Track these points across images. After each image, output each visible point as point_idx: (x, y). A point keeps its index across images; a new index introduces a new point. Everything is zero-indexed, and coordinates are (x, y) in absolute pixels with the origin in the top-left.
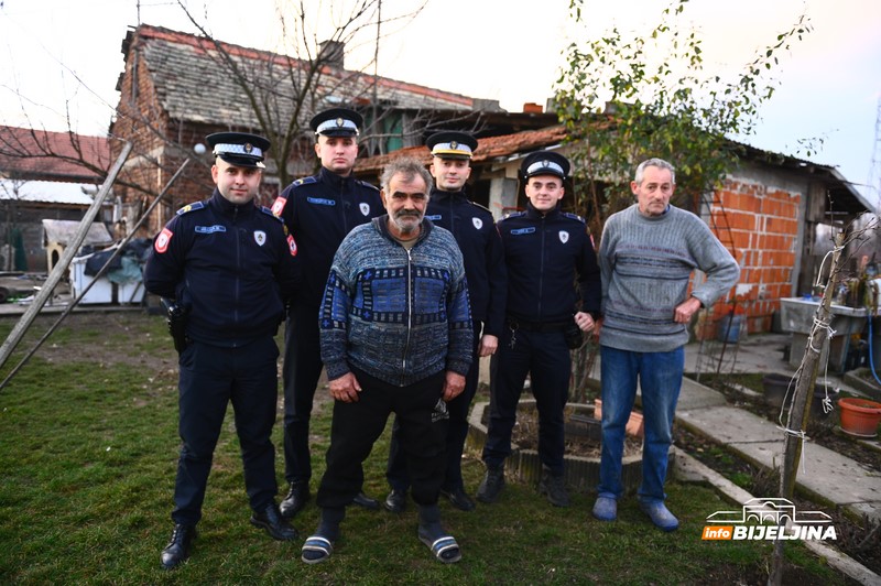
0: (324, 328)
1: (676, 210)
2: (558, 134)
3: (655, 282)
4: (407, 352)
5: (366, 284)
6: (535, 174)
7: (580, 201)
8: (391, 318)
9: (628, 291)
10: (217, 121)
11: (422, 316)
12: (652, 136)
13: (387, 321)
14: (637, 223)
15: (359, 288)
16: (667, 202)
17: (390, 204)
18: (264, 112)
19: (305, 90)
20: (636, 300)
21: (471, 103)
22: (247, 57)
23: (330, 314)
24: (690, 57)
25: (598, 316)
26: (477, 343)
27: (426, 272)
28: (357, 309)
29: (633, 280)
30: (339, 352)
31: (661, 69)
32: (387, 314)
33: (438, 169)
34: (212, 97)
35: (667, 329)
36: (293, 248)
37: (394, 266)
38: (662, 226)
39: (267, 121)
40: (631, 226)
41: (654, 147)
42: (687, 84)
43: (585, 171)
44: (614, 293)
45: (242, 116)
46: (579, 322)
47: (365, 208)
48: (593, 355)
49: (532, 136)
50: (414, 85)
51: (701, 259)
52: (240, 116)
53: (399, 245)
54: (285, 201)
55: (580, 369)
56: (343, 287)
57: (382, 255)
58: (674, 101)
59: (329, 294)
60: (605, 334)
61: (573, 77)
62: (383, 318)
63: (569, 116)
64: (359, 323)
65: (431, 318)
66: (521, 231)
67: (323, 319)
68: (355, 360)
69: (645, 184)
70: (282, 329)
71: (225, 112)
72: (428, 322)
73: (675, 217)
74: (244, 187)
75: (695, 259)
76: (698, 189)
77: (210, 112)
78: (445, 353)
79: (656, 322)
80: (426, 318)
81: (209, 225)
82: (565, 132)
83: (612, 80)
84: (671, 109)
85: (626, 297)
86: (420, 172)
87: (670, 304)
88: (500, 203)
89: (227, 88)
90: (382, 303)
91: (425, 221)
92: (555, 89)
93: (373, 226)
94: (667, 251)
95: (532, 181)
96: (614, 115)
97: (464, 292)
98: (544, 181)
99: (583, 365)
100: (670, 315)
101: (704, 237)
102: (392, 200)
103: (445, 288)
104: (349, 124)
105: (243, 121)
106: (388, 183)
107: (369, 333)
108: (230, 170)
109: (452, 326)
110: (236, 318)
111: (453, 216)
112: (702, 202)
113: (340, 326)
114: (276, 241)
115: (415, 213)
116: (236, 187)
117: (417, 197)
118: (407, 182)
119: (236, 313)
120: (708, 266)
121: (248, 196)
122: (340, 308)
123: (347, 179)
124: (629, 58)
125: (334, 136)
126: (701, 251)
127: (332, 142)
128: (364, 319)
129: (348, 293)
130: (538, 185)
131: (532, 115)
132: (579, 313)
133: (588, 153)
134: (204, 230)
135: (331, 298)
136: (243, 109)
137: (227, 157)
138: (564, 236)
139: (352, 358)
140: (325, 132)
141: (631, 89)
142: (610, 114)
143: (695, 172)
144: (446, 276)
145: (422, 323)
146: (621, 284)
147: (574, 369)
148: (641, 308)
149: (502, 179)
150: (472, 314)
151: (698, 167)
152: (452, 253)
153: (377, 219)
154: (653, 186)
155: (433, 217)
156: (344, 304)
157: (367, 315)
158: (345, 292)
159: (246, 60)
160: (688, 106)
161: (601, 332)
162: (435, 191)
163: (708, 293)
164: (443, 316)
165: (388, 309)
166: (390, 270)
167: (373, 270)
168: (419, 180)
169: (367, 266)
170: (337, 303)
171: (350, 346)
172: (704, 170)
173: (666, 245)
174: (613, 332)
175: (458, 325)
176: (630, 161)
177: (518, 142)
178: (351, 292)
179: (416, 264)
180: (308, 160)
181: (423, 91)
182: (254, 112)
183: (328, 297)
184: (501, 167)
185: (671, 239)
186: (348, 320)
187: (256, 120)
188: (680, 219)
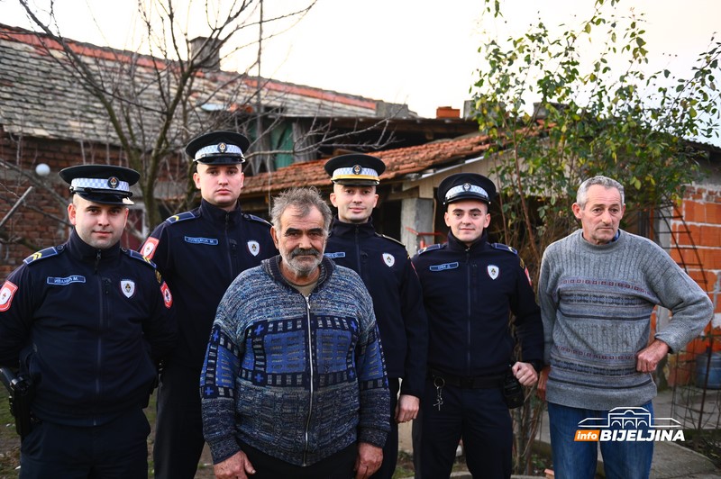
0: (206, 397)
1: (627, 235)
2: (479, 144)
3: (609, 324)
4: (310, 422)
5: (257, 340)
6: (456, 200)
7: (510, 222)
8: (289, 381)
9: (576, 335)
10: (65, 135)
11: (327, 376)
12: (592, 143)
13: (284, 384)
14: (582, 254)
15: (248, 346)
16: (617, 227)
17: (282, 243)
18: (124, 124)
19: (176, 102)
20: (587, 345)
21: (374, 106)
22: (103, 59)
23: (213, 379)
24: (632, 49)
25: (541, 365)
26: (395, 404)
27: (329, 322)
28: (247, 371)
29: (582, 322)
30: (226, 427)
31: (597, 66)
32: (284, 376)
33: (340, 197)
34: (59, 107)
35: (629, 380)
36: (168, 299)
37: (290, 317)
38: (613, 256)
39: (127, 135)
40: (574, 257)
41: (596, 157)
42: (631, 81)
43: (514, 187)
44: (560, 337)
45: (97, 129)
46: (518, 374)
47: (254, 247)
48: (539, 411)
49: (450, 147)
50: (305, 87)
51: (663, 293)
52: (94, 129)
53: (296, 291)
54: (157, 241)
55: (524, 429)
56: (229, 345)
57: (275, 304)
58: (615, 102)
59: (212, 354)
60: (553, 389)
61: (493, 80)
62: (279, 381)
63: (491, 123)
64: (248, 388)
65: (337, 378)
66: (442, 267)
67: (206, 386)
68: (246, 436)
69: (589, 206)
70: (153, 399)
71: (74, 124)
72: (335, 383)
73: (627, 244)
74: (109, 229)
75: (655, 294)
76: (653, 204)
77: (56, 125)
78: (356, 421)
79: (614, 372)
80: (331, 378)
81: (64, 275)
82: (487, 142)
83: (540, 82)
84: (613, 111)
85: (575, 343)
86: (316, 205)
87: (630, 350)
88: (414, 228)
89: (77, 95)
90: (277, 362)
91: (325, 260)
92: (473, 93)
93: (264, 270)
94: (621, 285)
95: (452, 208)
96: (546, 119)
97: (376, 343)
98: (467, 207)
99: (527, 424)
100: (631, 363)
101: (665, 267)
102: (284, 238)
103: (353, 340)
104: (233, 149)
105: (98, 136)
106: (279, 219)
107: (262, 400)
108: (90, 209)
109: (363, 385)
110: (98, 389)
111: (360, 253)
112: (660, 218)
113: (227, 394)
114: (147, 292)
115: (312, 252)
116: (98, 228)
117: (314, 233)
118: (302, 216)
119: (97, 382)
120: (673, 301)
121: (113, 239)
122: (225, 372)
123: (231, 213)
124: (559, 55)
125: (215, 163)
126: (662, 284)
127: (213, 171)
128: (255, 382)
129: (236, 352)
130: (459, 213)
131: (447, 121)
132: (518, 364)
133: (516, 166)
134: (58, 281)
135: (215, 359)
136: (98, 121)
137: (87, 193)
138: (493, 271)
139: (242, 432)
140: (205, 160)
141: (563, 91)
142: (541, 118)
143: (646, 184)
144: (353, 325)
145: (326, 385)
146: (567, 326)
147: (516, 430)
148: (594, 354)
149: (416, 199)
150: (387, 370)
151: (650, 178)
152: (359, 298)
153: (267, 261)
154: (599, 209)
155: (336, 255)
156: (231, 365)
157: (259, 377)
158: (232, 351)
159: (101, 62)
160: (633, 107)
161: (547, 386)
162: (336, 224)
163: (676, 335)
164: (352, 374)
165: (285, 370)
166: (285, 322)
167: (265, 323)
168: (315, 214)
169: (257, 318)
170: (222, 365)
171: (239, 418)
172: (658, 181)
173: (619, 278)
174: (562, 386)
175: (370, 384)
176: (567, 175)
177: (432, 155)
178: (239, 351)
179: (316, 313)
180: (179, 181)
181: (315, 94)
182: (111, 124)
183: (210, 358)
184: (413, 186)
185: (624, 271)
186: (236, 386)
187: (114, 134)
188: (633, 246)
